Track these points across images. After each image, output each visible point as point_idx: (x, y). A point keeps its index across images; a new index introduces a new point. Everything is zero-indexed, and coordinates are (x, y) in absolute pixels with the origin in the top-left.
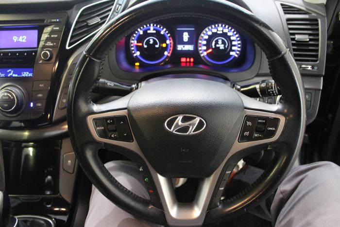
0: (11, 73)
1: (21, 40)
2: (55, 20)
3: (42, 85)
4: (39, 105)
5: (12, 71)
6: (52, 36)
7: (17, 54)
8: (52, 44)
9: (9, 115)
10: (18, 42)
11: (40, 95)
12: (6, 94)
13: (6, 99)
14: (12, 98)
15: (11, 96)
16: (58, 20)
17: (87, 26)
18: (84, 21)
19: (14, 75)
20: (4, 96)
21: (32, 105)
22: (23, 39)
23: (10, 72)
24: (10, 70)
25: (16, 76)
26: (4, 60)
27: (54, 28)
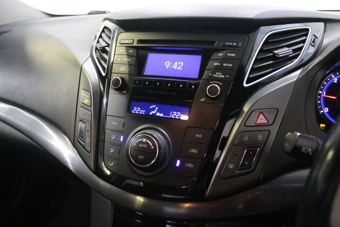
0: (155, 111)
1: (175, 67)
2: (231, 44)
3: (200, 136)
4: (190, 165)
5: (157, 108)
6: (225, 65)
7: (169, 85)
8: (223, 76)
9: (141, 173)
10: (171, 69)
11: (194, 151)
12: (144, 140)
13: (144, 148)
14: (152, 147)
15: (151, 145)
16: (235, 44)
17: (274, 57)
18: (270, 51)
19: (158, 114)
20: (141, 142)
21: (178, 163)
22: (178, 66)
23: (153, 109)
24: (154, 106)
25: (162, 115)
26: (149, 91)
27: (229, 55)
